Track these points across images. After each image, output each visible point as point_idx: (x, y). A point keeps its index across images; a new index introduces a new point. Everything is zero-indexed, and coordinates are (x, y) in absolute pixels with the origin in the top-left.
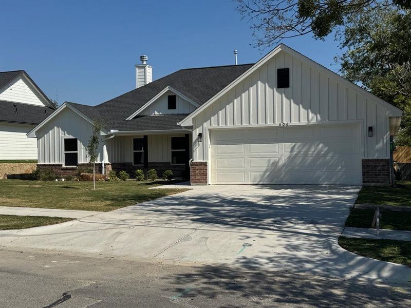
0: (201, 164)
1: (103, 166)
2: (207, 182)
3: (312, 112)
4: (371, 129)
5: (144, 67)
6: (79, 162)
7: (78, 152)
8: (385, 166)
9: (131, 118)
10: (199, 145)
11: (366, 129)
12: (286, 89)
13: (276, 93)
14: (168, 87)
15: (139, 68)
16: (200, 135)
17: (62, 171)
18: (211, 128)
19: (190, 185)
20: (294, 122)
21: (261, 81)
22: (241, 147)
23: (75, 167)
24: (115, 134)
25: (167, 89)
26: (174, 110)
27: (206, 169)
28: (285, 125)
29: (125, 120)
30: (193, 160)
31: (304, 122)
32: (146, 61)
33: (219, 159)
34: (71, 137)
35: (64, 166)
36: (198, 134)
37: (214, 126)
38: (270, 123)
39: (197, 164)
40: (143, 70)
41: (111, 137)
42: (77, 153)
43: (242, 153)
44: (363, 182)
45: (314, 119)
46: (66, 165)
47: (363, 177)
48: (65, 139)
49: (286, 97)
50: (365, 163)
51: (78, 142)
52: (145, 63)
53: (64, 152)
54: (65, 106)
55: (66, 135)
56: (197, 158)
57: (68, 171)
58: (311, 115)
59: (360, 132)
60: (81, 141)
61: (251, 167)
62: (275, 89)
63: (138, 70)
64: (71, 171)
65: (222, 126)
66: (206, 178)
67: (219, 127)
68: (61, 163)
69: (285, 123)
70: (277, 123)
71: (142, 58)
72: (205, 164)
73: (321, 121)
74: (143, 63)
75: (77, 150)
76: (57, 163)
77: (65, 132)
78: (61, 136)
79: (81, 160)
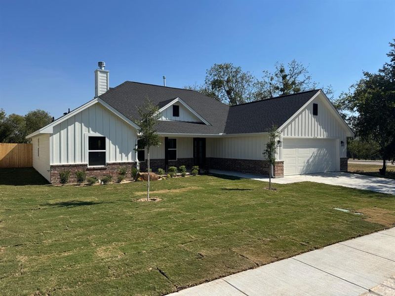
1: (138, 164)
3: (325, 131)
4: (342, 142)
6: (107, 161)
7: (107, 151)
8: (346, 161)
11: (340, 142)
12: (316, 116)
13: (313, 118)
17: (89, 172)
19: (275, 178)
20: (319, 136)
23: (103, 166)
25: (176, 100)
26: (177, 117)
27: (283, 166)
28: (316, 138)
31: (322, 137)
32: (104, 66)
34: (98, 135)
37: (286, 136)
38: (310, 136)
40: (105, 75)
42: (105, 152)
44: (341, 170)
45: (325, 135)
46: (90, 165)
47: (340, 167)
48: (89, 137)
50: (341, 160)
51: (107, 140)
53: (88, 151)
54: (97, 101)
55: (91, 132)
57: (95, 171)
59: (338, 143)
60: (110, 140)
61: (298, 163)
62: (312, 115)
63: (99, 74)
64: (99, 171)
66: (283, 172)
69: (316, 136)
70: (313, 137)
71: (100, 64)
74: (101, 68)
75: (105, 149)
76: (78, 162)
77: (90, 129)
78: (83, 133)
79: (109, 160)
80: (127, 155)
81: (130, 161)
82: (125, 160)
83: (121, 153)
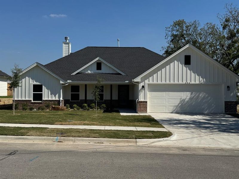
0: (144, 102)
1: (61, 101)
2: (147, 111)
3: (202, 78)
4: (228, 87)
5: (68, 44)
6: (43, 99)
7: (43, 93)
8: (235, 104)
9: (74, 74)
10: (142, 92)
11: (226, 87)
12: (189, 66)
13: (184, 67)
14: (98, 57)
15: (65, 44)
16: (143, 87)
17: (32, 104)
18: (149, 83)
19: (137, 113)
20: (193, 82)
21: (176, 61)
22: (164, 94)
23: (41, 102)
24: (69, 83)
25: (97, 59)
26: (100, 71)
27: (147, 105)
28: (188, 83)
29: (70, 75)
30: (139, 100)
31: (197, 82)
32: (68, 40)
33: (152, 100)
34: (38, 83)
35: (32, 101)
36: (142, 86)
37: (151, 82)
38: (180, 82)
39: (141, 102)
40: (68, 45)
41: (66, 85)
42: (42, 94)
43: (164, 96)
44: (225, 112)
45: (202, 81)
46: (33, 101)
47: (225, 110)
48: (34, 85)
49: (189, 69)
50: (226, 103)
51: (43, 87)
52: (68, 41)
53: (33, 93)
54: (36, 65)
55: (35, 82)
56: (141, 99)
57: (36, 104)
58: (201, 79)
59: (223, 88)
60: (45, 86)
61: (169, 104)
62: (183, 65)
63: (64, 45)
64: (38, 104)
65: (155, 82)
66: (147, 109)
67: (153, 83)
68: (30, 99)
69: (188, 82)
70: (184, 82)
71: (66, 38)
72: (146, 102)
73: (205, 82)
74: (66, 41)
75: (42, 92)
76: (27, 99)
77: (34, 80)
78: (30, 82)
79: (45, 98)
80: (55, 96)
81: (57, 99)
82: (54, 99)
83: (51, 94)
